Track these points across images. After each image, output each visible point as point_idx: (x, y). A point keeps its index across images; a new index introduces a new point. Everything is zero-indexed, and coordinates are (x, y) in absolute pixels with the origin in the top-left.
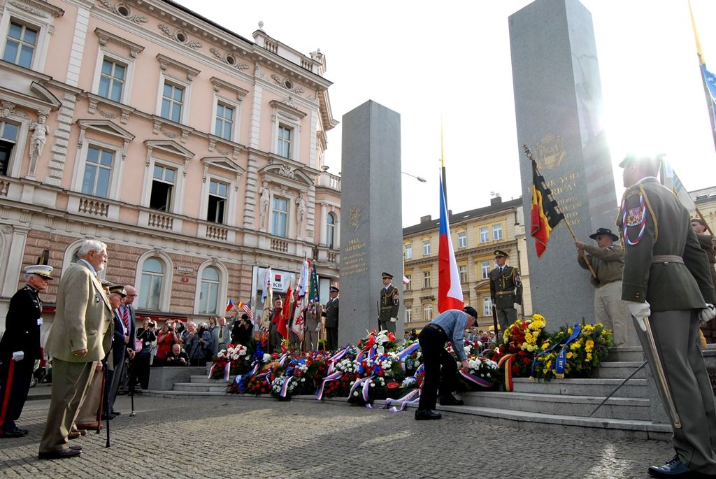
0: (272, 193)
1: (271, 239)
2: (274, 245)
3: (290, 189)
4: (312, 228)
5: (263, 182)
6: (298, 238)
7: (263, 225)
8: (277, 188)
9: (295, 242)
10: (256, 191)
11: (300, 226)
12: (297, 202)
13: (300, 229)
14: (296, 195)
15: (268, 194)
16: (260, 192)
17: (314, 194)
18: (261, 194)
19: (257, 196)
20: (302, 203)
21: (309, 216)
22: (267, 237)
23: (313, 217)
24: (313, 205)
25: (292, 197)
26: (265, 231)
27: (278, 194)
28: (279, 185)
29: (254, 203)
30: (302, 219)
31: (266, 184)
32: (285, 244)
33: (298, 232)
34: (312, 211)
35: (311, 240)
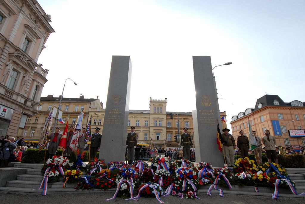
0: (13, 67)
1: (6, 89)
2: (6, 93)
3: (23, 68)
4: (28, 90)
5: (9, 60)
6: (20, 93)
7: (3, 81)
8: (16, 65)
9: (18, 94)
10: (5, 62)
11: (23, 87)
12: (24, 76)
13: (22, 88)
14: (25, 72)
15: (11, 67)
16: (7, 64)
17: (33, 75)
18: (7, 65)
19: (5, 65)
20: (27, 77)
21: (28, 84)
22: (4, 88)
23: (29, 85)
24: (31, 80)
25: (22, 73)
26: (4, 84)
27: (15, 68)
28: (18, 64)
29: (2, 68)
30: (24, 84)
31: (11, 61)
32: (12, 94)
33: (20, 89)
34: (30, 82)
35: (26, 95)
